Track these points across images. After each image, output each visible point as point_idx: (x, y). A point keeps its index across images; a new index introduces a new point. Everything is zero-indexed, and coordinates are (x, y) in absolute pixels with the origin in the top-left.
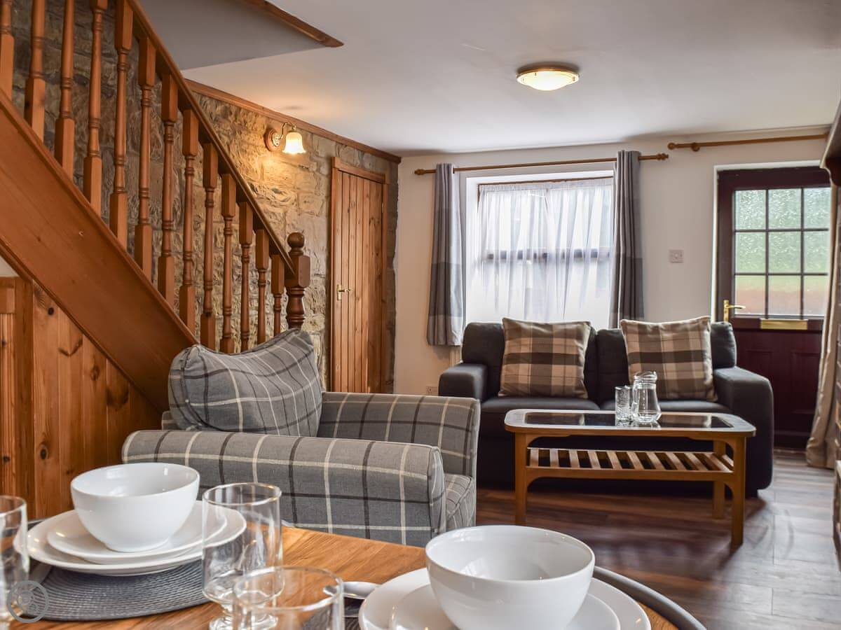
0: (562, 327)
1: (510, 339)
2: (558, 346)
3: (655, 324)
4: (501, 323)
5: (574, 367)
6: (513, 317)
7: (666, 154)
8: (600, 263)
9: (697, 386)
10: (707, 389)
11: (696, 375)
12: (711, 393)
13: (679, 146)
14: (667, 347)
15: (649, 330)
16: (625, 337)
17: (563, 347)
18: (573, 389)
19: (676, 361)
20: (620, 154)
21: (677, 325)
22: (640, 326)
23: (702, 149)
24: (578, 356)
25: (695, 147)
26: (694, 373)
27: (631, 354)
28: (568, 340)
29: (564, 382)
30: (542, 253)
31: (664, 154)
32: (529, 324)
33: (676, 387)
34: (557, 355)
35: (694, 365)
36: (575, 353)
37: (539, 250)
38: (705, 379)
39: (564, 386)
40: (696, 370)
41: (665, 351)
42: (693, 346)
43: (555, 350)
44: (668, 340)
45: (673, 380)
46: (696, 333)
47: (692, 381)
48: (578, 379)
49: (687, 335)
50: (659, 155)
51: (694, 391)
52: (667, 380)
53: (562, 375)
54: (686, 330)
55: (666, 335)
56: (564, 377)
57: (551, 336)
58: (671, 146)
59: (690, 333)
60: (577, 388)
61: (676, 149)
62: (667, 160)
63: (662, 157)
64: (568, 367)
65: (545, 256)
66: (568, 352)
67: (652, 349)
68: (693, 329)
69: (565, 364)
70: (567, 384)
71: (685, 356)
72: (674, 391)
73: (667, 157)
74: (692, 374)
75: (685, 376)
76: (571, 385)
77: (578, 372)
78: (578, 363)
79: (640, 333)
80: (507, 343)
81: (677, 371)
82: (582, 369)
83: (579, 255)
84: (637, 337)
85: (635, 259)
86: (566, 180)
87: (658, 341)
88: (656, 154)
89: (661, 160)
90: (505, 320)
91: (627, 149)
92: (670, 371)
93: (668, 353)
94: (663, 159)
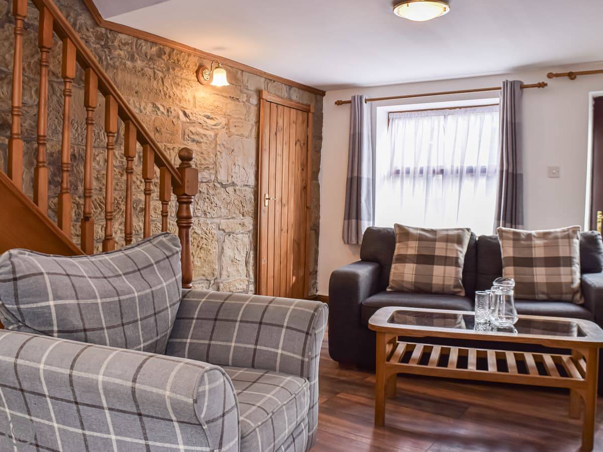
0: (445, 233)
1: (399, 242)
2: (440, 249)
3: (529, 232)
4: (393, 227)
5: (453, 268)
6: (404, 223)
7: (545, 82)
8: (488, 178)
9: (564, 290)
10: (574, 292)
11: (564, 279)
12: (578, 296)
13: (557, 75)
14: (538, 253)
15: (523, 237)
16: (500, 242)
17: (444, 250)
18: (452, 287)
19: (546, 266)
20: (504, 82)
21: (549, 233)
22: (515, 233)
23: (578, 78)
24: (457, 258)
25: (572, 76)
26: (563, 277)
27: (505, 258)
28: (449, 244)
29: (444, 282)
30: (439, 169)
31: (543, 83)
32: (417, 229)
33: (545, 289)
34: (438, 256)
35: (563, 270)
36: (455, 256)
37: (437, 166)
38: (572, 283)
39: (444, 285)
40: (564, 275)
41: (536, 256)
42: (563, 252)
43: (438, 253)
44: (539, 246)
46: (566, 241)
47: (561, 284)
48: (457, 279)
49: (558, 243)
50: (539, 83)
51: (562, 294)
52: (537, 283)
53: (443, 275)
54: (556, 238)
55: (538, 242)
56: (444, 277)
57: (435, 240)
58: (550, 76)
59: (560, 240)
60: (456, 286)
61: (555, 78)
62: (546, 87)
63: (542, 85)
64: (448, 268)
65: (442, 172)
66: (448, 255)
67: (524, 254)
68: (563, 238)
69: (445, 265)
70: (446, 283)
71: (553, 262)
72: (543, 293)
73: (546, 85)
74: (560, 278)
75: (554, 280)
76: (449, 283)
77: (457, 272)
78: (457, 264)
79: (514, 240)
80: (397, 245)
81: (546, 275)
82: (461, 270)
83: (471, 171)
84: (511, 242)
85: (516, 174)
86: (460, 108)
87: (530, 247)
88: (536, 83)
89: (541, 88)
90: (397, 226)
91: (511, 79)
92: (540, 275)
93: (540, 258)
94: (543, 87)
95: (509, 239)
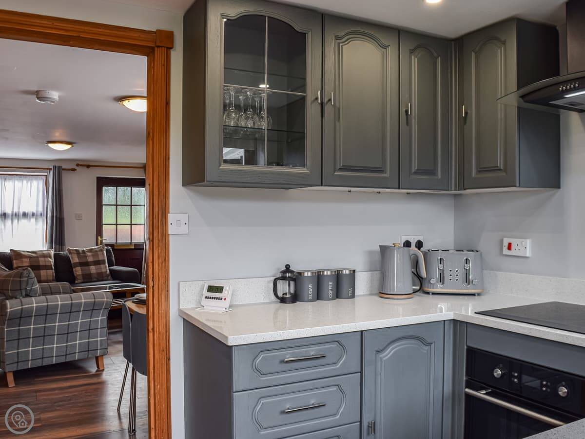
0: (40, 253)
2: (42, 261)
3: (82, 249)
4: (9, 252)
5: (51, 271)
8: (36, 219)
9: (104, 275)
10: (108, 276)
11: (103, 270)
12: (110, 277)
13: (81, 165)
14: (90, 259)
15: (81, 252)
16: (70, 256)
17: (44, 262)
19: (95, 265)
20: (54, 166)
21: (92, 249)
22: (76, 250)
23: (91, 168)
24: (51, 265)
25: (88, 166)
27: (74, 263)
28: (45, 258)
29: (47, 278)
31: (74, 169)
32: (24, 251)
33: (96, 276)
34: (42, 266)
35: (102, 266)
38: (107, 271)
40: (103, 268)
41: (89, 261)
42: (101, 258)
43: (41, 264)
44: (90, 256)
45: (94, 273)
46: (101, 252)
47: (102, 272)
48: (53, 276)
49: (98, 254)
50: (72, 169)
51: (103, 277)
52: (92, 273)
53: (46, 275)
54: (96, 251)
55: (89, 254)
57: (37, 257)
58: (78, 165)
61: (80, 167)
63: (74, 170)
64: (48, 271)
66: (47, 264)
67: (83, 260)
68: (100, 251)
69: (46, 270)
70: (49, 279)
71: (98, 263)
72: (95, 278)
73: (76, 170)
74: (101, 270)
75: (99, 271)
77: (53, 272)
78: (52, 269)
79: (77, 254)
80: (14, 261)
81: (96, 269)
83: (25, 215)
84: (76, 255)
85: (61, 218)
87: (86, 256)
88: (70, 168)
90: (11, 250)
91: (57, 165)
92: (93, 269)
93: (91, 262)
94: (74, 171)
95: (74, 253)
